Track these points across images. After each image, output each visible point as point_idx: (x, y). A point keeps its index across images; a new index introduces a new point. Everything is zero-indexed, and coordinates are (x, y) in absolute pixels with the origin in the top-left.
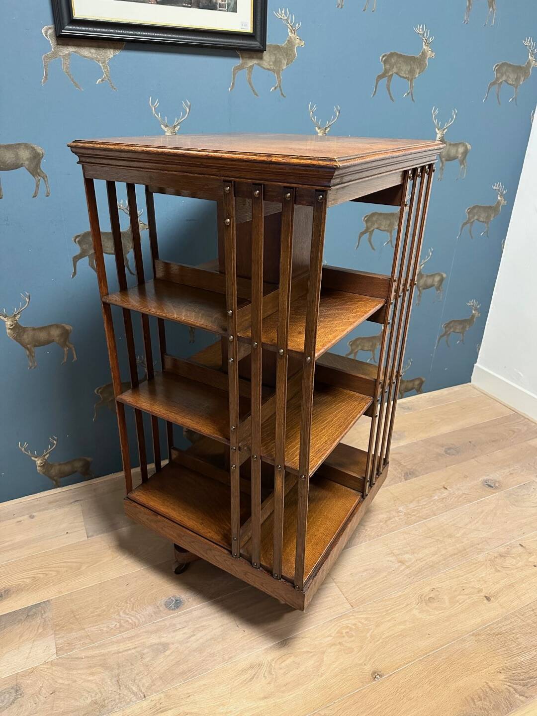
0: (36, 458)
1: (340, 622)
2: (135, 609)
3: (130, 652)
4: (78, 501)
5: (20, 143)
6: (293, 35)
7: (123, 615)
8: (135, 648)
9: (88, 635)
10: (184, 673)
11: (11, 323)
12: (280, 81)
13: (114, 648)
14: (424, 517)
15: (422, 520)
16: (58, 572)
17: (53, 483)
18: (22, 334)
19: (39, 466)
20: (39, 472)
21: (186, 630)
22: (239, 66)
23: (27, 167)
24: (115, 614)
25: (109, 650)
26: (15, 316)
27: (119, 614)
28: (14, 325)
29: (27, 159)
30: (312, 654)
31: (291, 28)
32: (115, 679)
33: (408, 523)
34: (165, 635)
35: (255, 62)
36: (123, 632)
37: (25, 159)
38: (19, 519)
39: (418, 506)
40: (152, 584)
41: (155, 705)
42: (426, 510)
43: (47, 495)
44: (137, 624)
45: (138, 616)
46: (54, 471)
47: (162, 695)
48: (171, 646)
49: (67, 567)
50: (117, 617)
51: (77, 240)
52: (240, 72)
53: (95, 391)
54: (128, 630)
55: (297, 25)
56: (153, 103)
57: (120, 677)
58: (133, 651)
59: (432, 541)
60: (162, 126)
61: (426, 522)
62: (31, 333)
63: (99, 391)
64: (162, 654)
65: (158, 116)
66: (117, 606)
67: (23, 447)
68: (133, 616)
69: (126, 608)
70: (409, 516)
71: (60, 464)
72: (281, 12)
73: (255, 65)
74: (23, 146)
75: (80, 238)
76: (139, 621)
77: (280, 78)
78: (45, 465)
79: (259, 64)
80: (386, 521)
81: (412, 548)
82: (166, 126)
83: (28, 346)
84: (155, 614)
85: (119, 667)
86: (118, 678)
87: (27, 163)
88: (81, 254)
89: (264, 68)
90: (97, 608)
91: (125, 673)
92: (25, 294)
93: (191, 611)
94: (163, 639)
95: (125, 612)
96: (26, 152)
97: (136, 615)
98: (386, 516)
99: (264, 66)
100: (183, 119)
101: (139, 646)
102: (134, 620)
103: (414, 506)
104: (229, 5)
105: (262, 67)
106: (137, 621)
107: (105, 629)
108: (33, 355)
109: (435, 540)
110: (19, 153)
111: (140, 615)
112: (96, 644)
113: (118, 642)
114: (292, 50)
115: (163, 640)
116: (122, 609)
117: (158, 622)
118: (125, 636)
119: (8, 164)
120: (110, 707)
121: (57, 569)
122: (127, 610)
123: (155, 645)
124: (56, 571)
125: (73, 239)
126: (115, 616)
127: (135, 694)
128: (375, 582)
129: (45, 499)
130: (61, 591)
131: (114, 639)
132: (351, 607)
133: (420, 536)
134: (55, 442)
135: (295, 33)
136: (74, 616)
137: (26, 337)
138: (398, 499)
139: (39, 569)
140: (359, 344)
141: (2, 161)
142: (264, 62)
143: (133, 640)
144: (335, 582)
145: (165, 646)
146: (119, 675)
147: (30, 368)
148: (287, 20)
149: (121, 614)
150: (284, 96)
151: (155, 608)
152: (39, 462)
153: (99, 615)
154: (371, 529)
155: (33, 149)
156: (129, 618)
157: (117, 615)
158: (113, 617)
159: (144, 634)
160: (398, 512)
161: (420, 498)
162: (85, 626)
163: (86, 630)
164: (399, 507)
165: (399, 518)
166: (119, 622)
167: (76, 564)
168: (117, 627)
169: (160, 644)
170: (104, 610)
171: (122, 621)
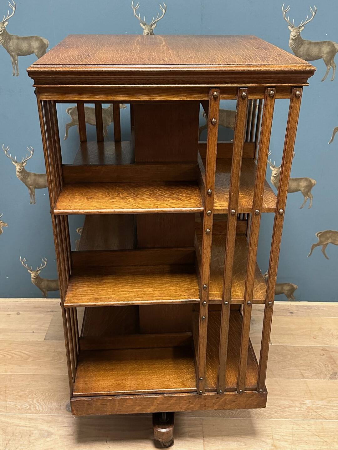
0: (31, 271)
2: (45, 401)
3: (25, 428)
4: (53, 311)
5: (33, 36)
8: (30, 427)
9: (7, 407)
11: (20, 168)
13: (16, 422)
14: (325, 417)
15: (321, 419)
16: (12, 357)
17: (42, 294)
18: (26, 177)
19: (33, 278)
20: (32, 282)
21: (69, 429)
23: (36, 54)
24: (31, 399)
25: (13, 421)
26: (23, 163)
27: (33, 401)
28: (21, 170)
29: (37, 48)
32: (6, 442)
33: (305, 417)
34: (54, 427)
36: (29, 413)
37: (35, 47)
38: (10, 313)
39: (326, 405)
40: (67, 388)
42: (332, 412)
43: (36, 301)
44: (40, 412)
45: (44, 407)
46: (44, 284)
48: (53, 436)
49: (19, 356)
50: (31, 402)
51: (70, 111)
53: (77, 230)
54: (32, 413)
56: (134, 6)
57: (10, 442)
58: (27, 429)
59: (319, 440)
60: (141, 24)
61: (325, 421)
62: (33, 177)
63: (80, 231)
64: (44, 439)
65: (139, 17)
66: (35, 394)
67: (22, 260)
68: (41, 405)
69: (40, 398)
70: (311, 411)
71: (48, 281)
74: (34, 38)
75: (72, 110)
76: (43, 410)
78: (37, 278)
80: (285, 407)
81: (294, 439)
82: (144, 25)
83: (31, 187)
84: (56, 409)
85: (13, 435)
86: (8, 442)
87: (36, 51)
88: (72, 122)
90: (21, 391)
91: (14, 441)
92: (30, 149)
94: (51, 429)
95: (37, 401)
96: (36, 43)
97: (43, 406)
98: (288, 404)
100: (159, 19)
101: (33, 427)
102: (40, 408)
103: (322, 404)
106: (41, 410)
107: (19, 407)
108: (34, 194)
109: (323, 441)
110: (31, 44)
111: (46, 406)
112: (8, 414)
113: (21, 419)
116: (37, 397)
117: (55, 416)
118: (28, 417)
119: (24, 51)
121: (13, 355)
122: (39, 400)
123: (43, 430)
124: (11, 356)
125: (66, 111)
126: (29, 400)
129: (33, 304)
130: (7, 371)
131: (20, 415)
133: (310, 432)
134: (46, 263)
136: (5, 391)
137: (30, 180)
138: (311, 393)
139: (2, 351)
140: (330, 237)
141: (20, 49)
143: (31, 422)
144: (203, 440)
145: (49, 434)
146: (9, 440)
147: (31, 203)
149: (35, 401)
151: (58, 405)
152: (33, 275)
153: (20, 396)
155: (41, 41)
156: (38, 406)
157: (31, 400)
158: (29, 401)
159: (41, 420)
160: (301, 404)
161: (333, 399)
162: (8, 400)
163: (7, 402)
164: (307, 400)
165: (300, 409)
166: (30, 406)
167: (26, 356)
168: (27, 408)
169: (47, 432)
170: (25, 394)
171: (32, 406)
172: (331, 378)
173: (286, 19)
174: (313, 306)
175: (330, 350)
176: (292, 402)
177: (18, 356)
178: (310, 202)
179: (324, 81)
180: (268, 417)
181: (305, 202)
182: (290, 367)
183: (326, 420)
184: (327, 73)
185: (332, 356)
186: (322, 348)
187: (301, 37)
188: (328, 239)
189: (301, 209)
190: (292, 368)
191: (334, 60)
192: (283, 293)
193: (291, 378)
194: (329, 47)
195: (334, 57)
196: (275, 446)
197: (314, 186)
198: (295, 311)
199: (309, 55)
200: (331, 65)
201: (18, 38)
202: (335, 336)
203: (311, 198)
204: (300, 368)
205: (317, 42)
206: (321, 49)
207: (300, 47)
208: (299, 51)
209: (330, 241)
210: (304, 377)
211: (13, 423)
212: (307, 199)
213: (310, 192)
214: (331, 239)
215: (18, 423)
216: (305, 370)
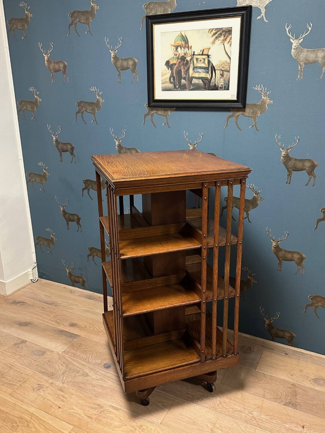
1: (147, 423)
2: (95, 357)
3: (77, 368)
6: (265, 98)
7: (90, 357)
8: (80, 368)
9: (75, 354)
10: (80, 387)
12: (256, 122)
14: (261, 427)
15: (257, 427)
21: (98, 376)
22: (231, 115)
27: (89, 355)
30: (122, 422)
31: (264, 94)
32: (64, 372)
33: (246, 421)
34: (92, 373)
35: (240, 113)
36: (84, 361)
39: (268, 420)
41: (62, 388)
42: (269, 425)
47: (68, 387)
48: (88, 377)
50: (88, 356)
52: (231, 119)
54: (86, 362)
55: (268, 92)
56: (185, 134)
57: (66, 372)
60: (189, 144)
61: (259, 429)
64: (83, 377)
65: (187, 139)
66: (93, 353)
70: (253, 420)
72: (258, 87)
73: (240, 115)
77: (256, 121)
79: (243, 114)
80: (236, 411)
84: (98, 364)
85: (70, 369)
89: (246, 116)
90: (87, 348)
91: (68, 373)
93: (108, 373)
95: (92, 356)
98: (240, 409)
99: (246, 115)
100: (199, 141)
101: (81, 369)
103: (265, 418)
104: (225, 87)
105: (245, 115)
106: (91, 361)
107: (81, 356)
111: (94, 360)
112: (73, 358)
113: (78, 363)
114: (265, 106)
115: (89, 373)
117: (96, 367)
118: (82, 363)
120: (53, 377)
123: (85, 372)
127: (63, 380)
128: (186, 426)
130: (86, 336)
131: (79, 361)
132: (160, 423)
135: (266, 97)
136: (80, 346)
138: (262, 408)
140: (320, 301)
142: (246, 113)
143: (83, 366)
144: (169, 409)
145: (87, 375)
148: (261, 90)
150: (258, 130)
151: (101, 362)
153: (85, 351)
154: (222, 407)
156: (91, 359)
159: (87, 367)
160: (249, 413)
161: (276, 418)
162: (78, 351)
163: (77, 352)
164: (255, 411)
165: (246, 415)
166: (87, 358)
167: (100, 330)
168: (85, 358)
169: (87, 374)
170: (88, 351)
171: (88, 358)
172: (284, 405)
173: (278, 144)
174: (307, 354)
175: (297, 386)
176: (243, 409)
177: (96, 330)
178: (303, 270)
179: (307, 186)
180: (220, 412)
181: (299, 270)
182: (259, 388)
183: (261, 429)
184: (310, 180)
185: (297, 391)
186: (292, 383)
187: (289, 156)
188: (319, 303)
189: (296, 275)
190: (259, 389)
191: (314, 172)
192: (285, 338)
193: (254, 395)
194: (310, 163)
195: (314, 170)
196: (212, 431)
197: (305, 259)
198: (290, 354)
199: (295, 167)
200: (312, 175)
201: (126, 149)
202: (310, 379)
203: (303, 268)
204: (266, 391)
205: (301, 159)
206: (304, 164)
207: (289, 162)
208: (288, 164)
209: (320, 304)
210: (264, 397)
211: (73, 363)
212: (300, 268)
213: (302, 263)
214: (321, 303)
215: (76, 364)
216: (268, 393)
